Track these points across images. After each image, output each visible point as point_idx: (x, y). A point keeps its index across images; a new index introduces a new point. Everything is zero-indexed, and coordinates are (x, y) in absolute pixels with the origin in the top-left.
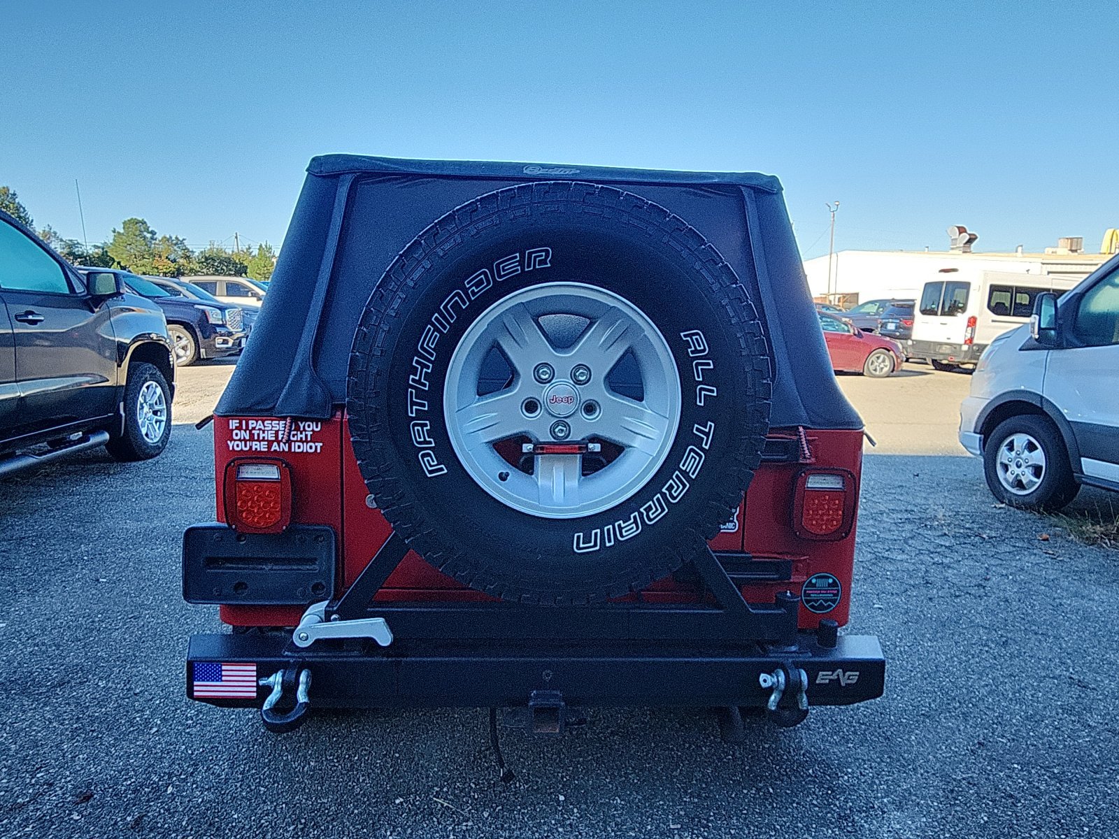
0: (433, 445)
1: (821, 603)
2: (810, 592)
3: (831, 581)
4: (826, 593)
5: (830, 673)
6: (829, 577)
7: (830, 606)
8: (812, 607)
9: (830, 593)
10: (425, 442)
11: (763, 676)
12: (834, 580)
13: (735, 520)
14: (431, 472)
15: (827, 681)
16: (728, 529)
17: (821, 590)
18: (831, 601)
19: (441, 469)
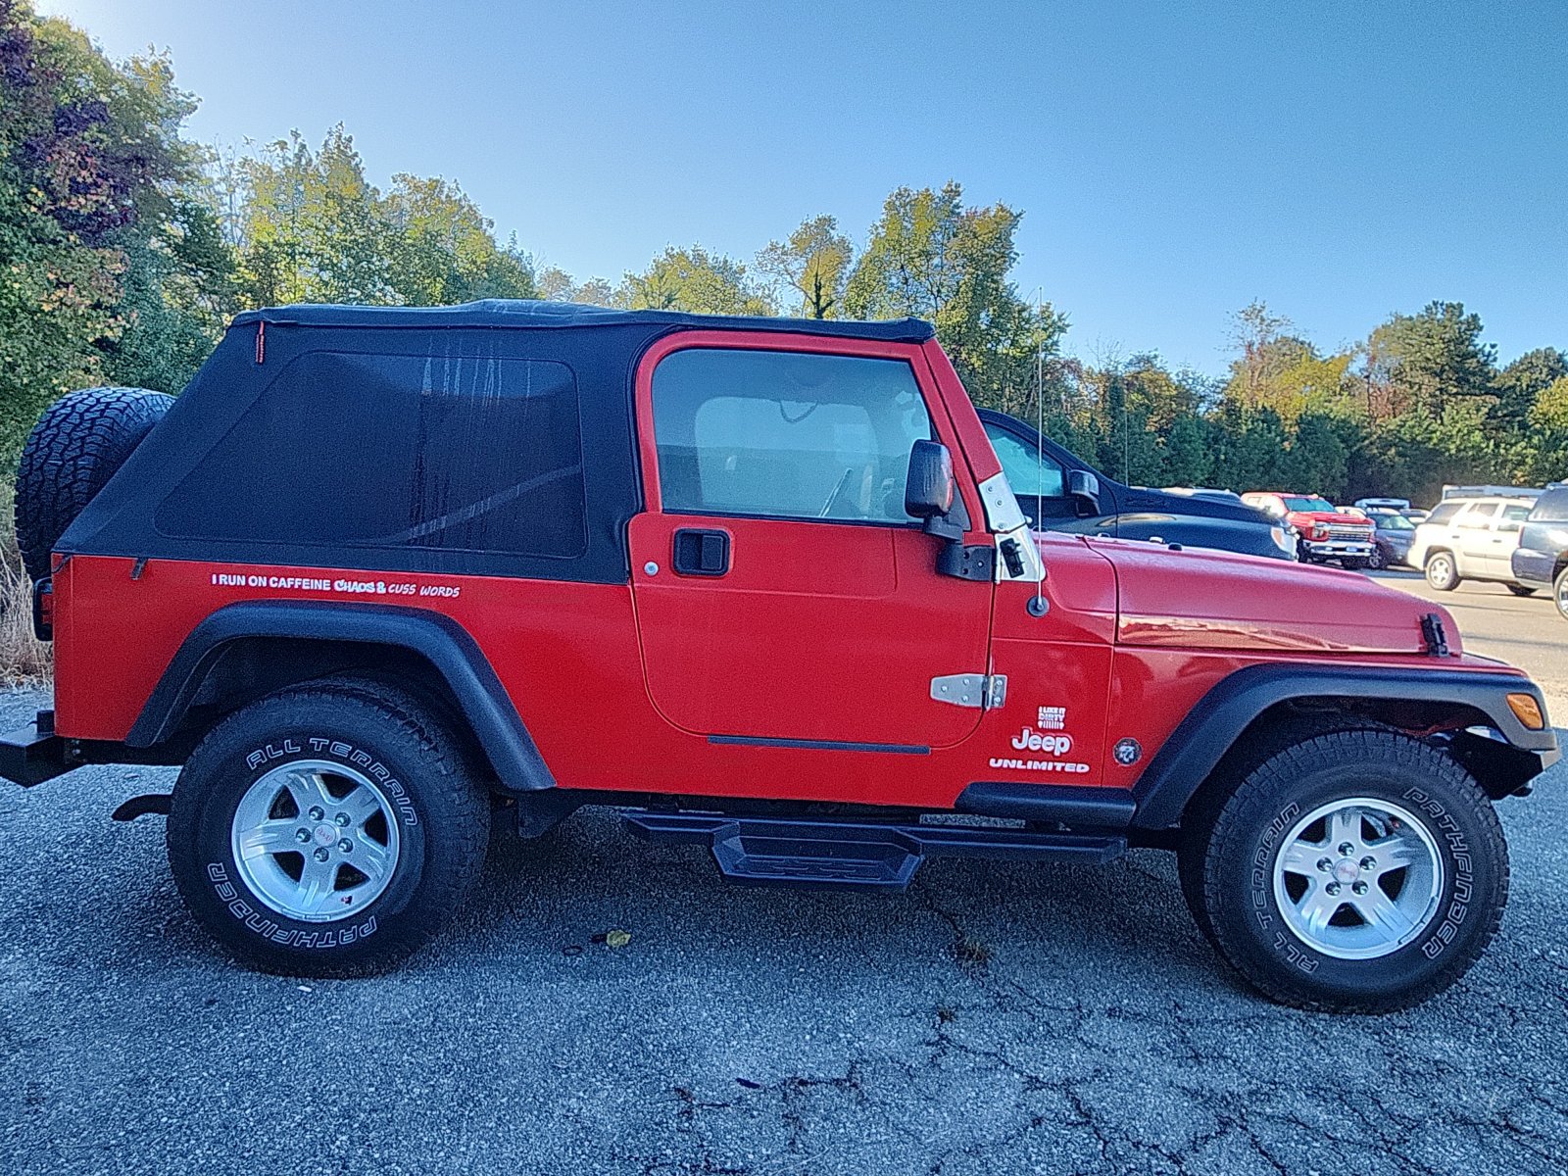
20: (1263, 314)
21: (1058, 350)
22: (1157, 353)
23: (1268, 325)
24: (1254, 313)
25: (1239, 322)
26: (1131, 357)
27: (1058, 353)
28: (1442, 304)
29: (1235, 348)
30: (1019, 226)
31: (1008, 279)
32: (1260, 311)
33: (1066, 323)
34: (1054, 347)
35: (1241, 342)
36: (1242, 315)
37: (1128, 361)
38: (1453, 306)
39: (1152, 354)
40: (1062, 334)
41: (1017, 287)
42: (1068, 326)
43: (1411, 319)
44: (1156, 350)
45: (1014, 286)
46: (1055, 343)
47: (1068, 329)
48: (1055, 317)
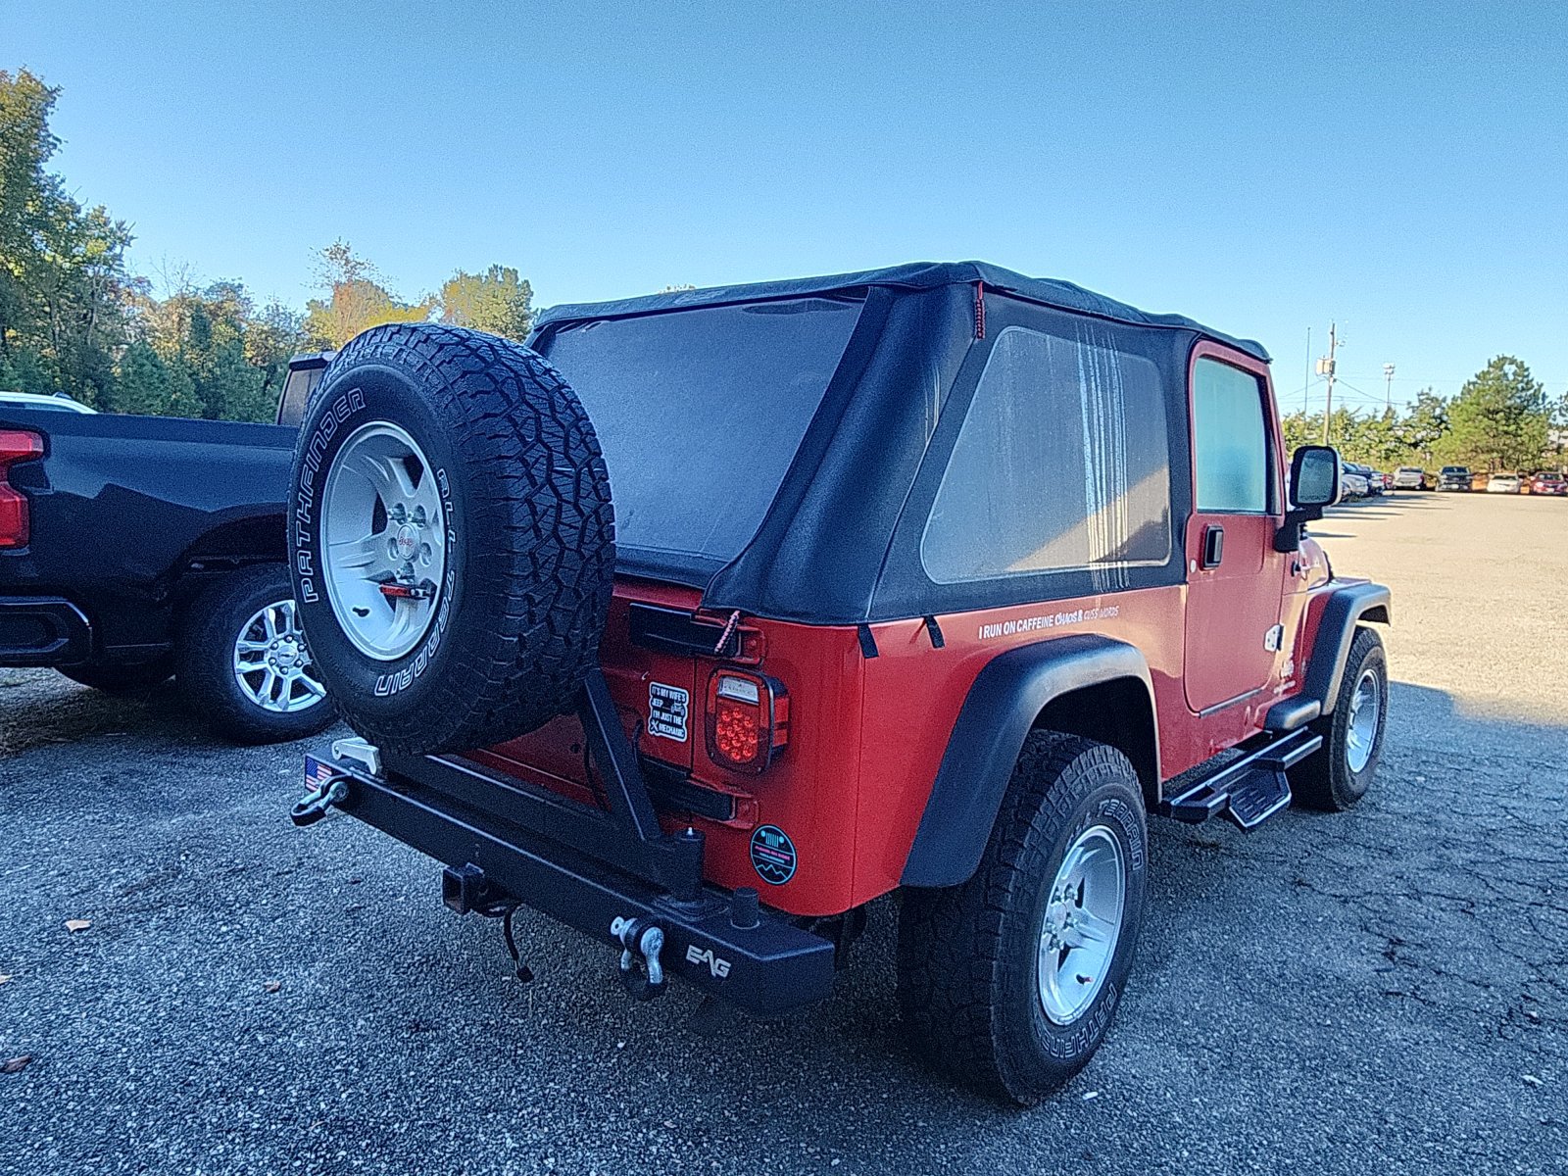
0: (312, 574)
1: (771, 869)
2: (761, 849)
3: (782, 840)
4: (777, 857)
5: (700, 951)
6: (779, 835)
7: (780, 878)
8: (761, 870)
9: (781, 859)
10: (306, 571)
11: (619, 920)
12: (785, 841)
13: (684, 727)
14: (308, 598)
15: (697, 962)
16: (670, 734)
17: (771, 850)
18: (784, 870)
19: (314, 597)
20: (348, 254)
21: (122, 266)
22: (241, 282)
23: (351, 267)
24: (338, 253)
25: (324, 261)
26: (212, 284)
27: (122, 269)
28: (501, 268)
29: (322, 286)
30: (56, 104)
31: (48, 168)
32: (345, 252)
33: (129, 234)
34: (118, 262)
35: (326, 281)
36: (327, 253)
37: (208, 288)
38: (509, 271)
39: (236, 283)
40: (126, 248)
41: (63, 181)
42: (132, 238)
43: (479, 277)
44: (240, 279)
45: (58, 180)
46: (119, 257)
47: (132, 242)
48: (112, 225)
